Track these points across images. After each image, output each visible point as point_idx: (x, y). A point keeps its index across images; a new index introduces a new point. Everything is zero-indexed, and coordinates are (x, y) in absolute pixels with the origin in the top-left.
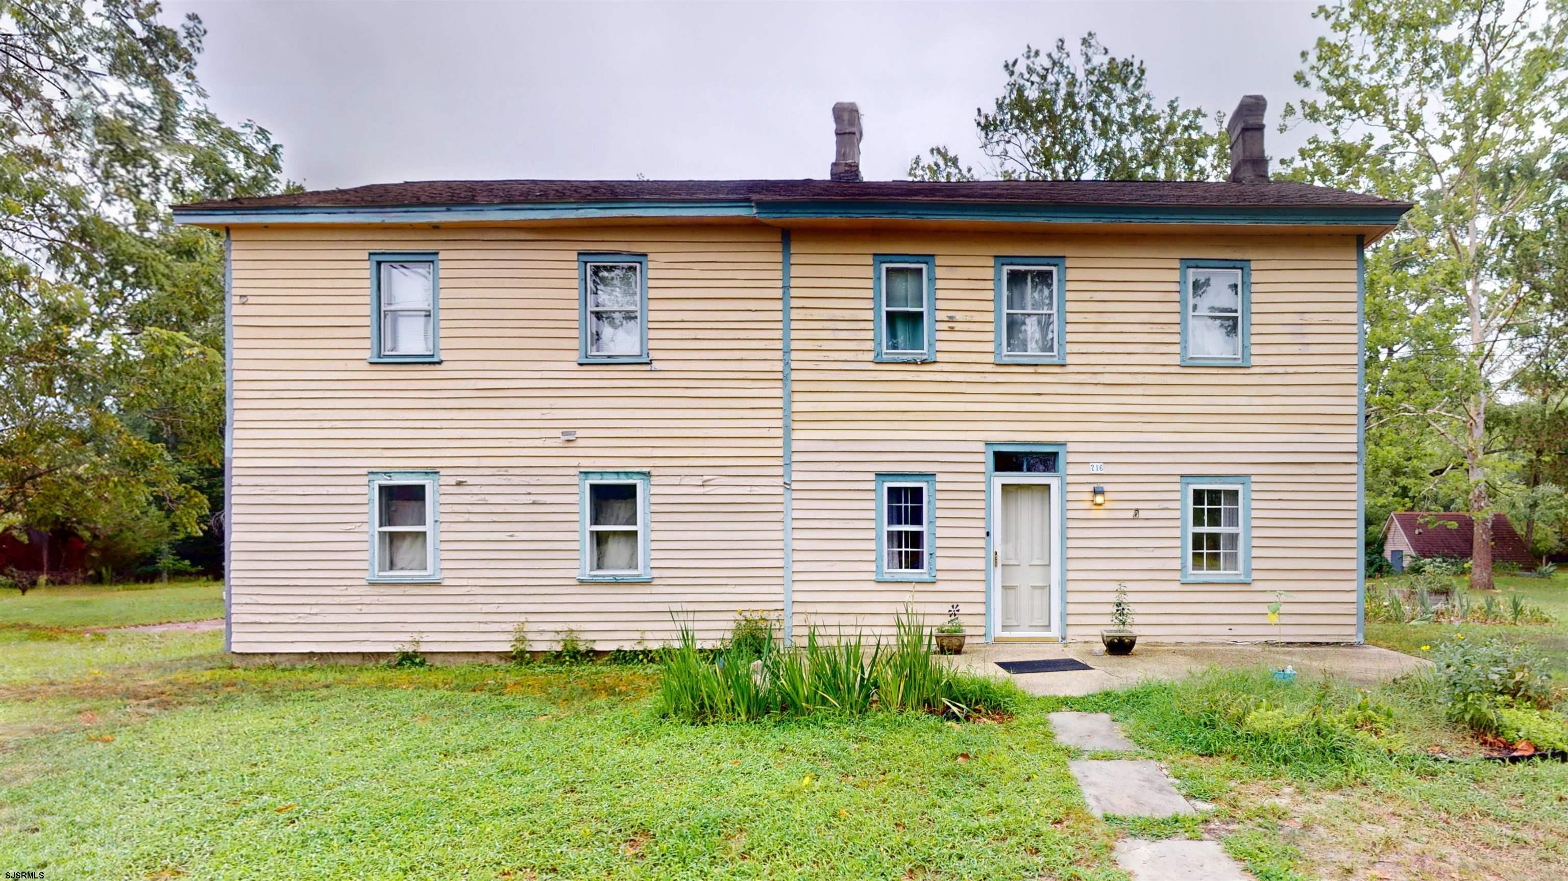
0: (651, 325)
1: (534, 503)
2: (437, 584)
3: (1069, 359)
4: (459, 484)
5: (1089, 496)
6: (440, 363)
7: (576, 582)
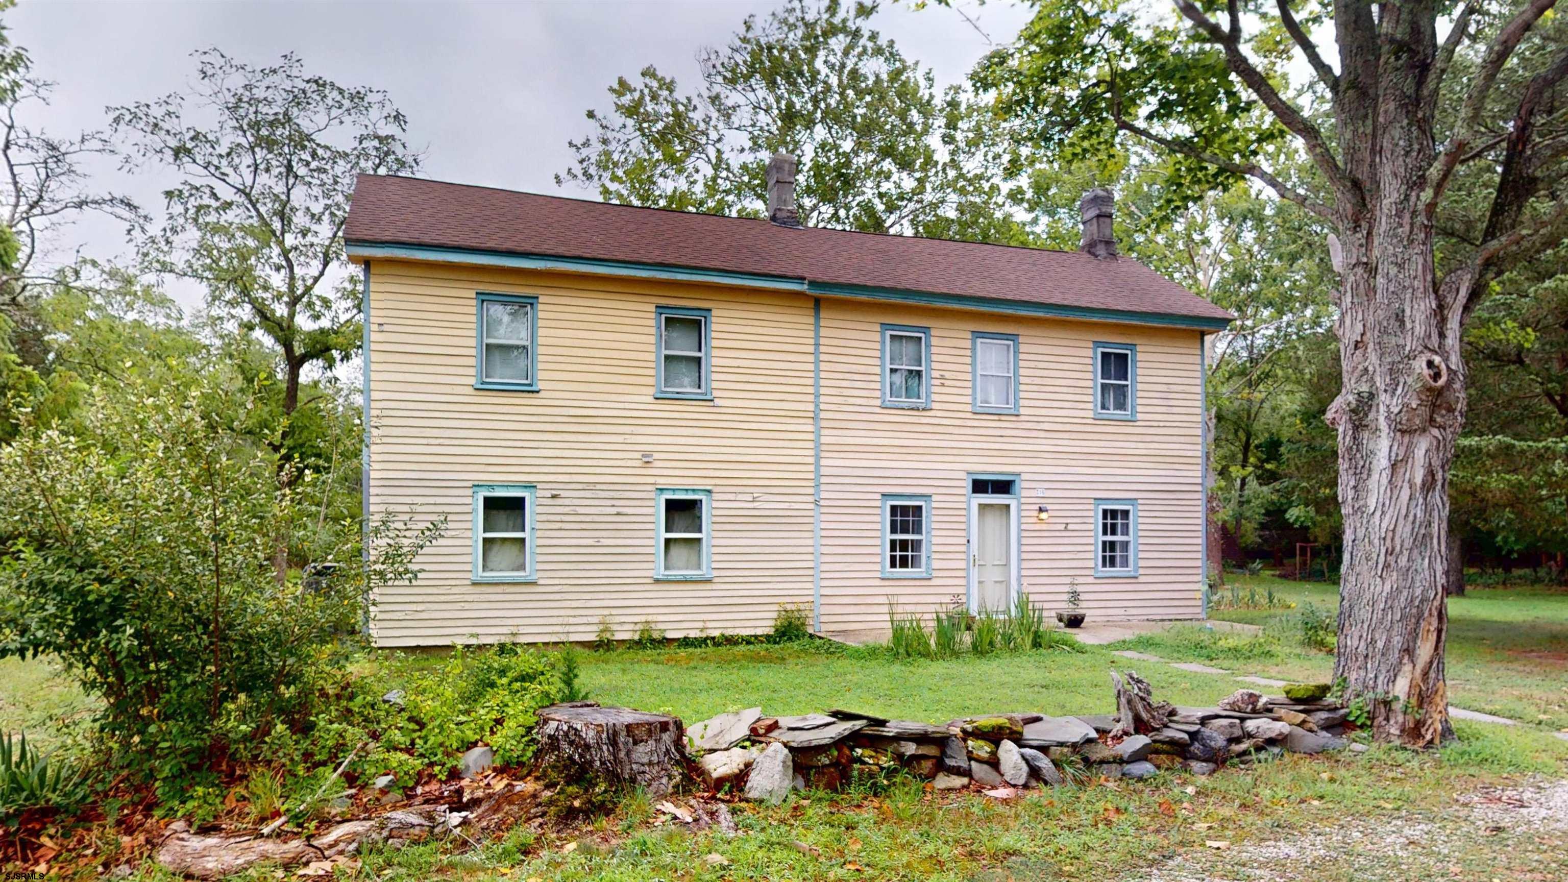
0: (714, 369)
1: (618, 514)
2: (534, 584)
3: (1022, 411)
4: (554, 497)
5: (1036, 513)
6: (538, 392)
7: (651, 581)
